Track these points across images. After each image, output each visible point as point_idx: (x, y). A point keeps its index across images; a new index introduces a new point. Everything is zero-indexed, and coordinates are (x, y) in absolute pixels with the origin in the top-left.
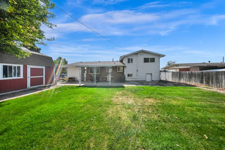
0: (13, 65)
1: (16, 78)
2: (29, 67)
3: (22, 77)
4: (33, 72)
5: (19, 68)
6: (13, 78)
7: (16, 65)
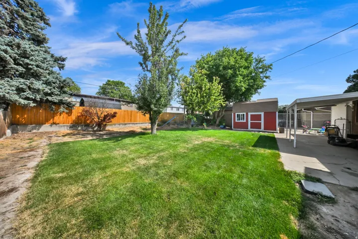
0: (241, 114)
1: (243, 121)
2: (249, 114)
3: (245, 121)
4: (253, 117)
5: (244, 115)
6: (241, 121)
7: (242, 113)
